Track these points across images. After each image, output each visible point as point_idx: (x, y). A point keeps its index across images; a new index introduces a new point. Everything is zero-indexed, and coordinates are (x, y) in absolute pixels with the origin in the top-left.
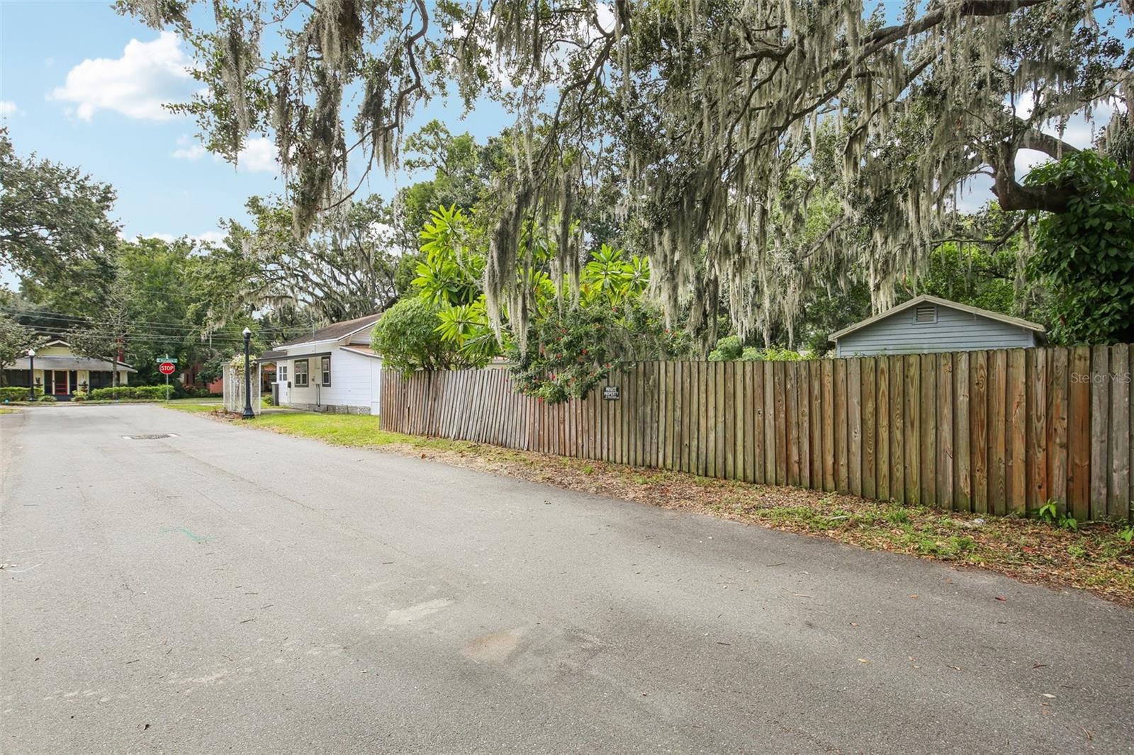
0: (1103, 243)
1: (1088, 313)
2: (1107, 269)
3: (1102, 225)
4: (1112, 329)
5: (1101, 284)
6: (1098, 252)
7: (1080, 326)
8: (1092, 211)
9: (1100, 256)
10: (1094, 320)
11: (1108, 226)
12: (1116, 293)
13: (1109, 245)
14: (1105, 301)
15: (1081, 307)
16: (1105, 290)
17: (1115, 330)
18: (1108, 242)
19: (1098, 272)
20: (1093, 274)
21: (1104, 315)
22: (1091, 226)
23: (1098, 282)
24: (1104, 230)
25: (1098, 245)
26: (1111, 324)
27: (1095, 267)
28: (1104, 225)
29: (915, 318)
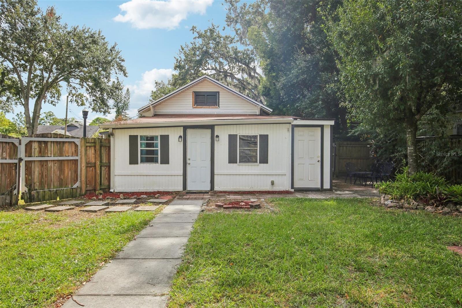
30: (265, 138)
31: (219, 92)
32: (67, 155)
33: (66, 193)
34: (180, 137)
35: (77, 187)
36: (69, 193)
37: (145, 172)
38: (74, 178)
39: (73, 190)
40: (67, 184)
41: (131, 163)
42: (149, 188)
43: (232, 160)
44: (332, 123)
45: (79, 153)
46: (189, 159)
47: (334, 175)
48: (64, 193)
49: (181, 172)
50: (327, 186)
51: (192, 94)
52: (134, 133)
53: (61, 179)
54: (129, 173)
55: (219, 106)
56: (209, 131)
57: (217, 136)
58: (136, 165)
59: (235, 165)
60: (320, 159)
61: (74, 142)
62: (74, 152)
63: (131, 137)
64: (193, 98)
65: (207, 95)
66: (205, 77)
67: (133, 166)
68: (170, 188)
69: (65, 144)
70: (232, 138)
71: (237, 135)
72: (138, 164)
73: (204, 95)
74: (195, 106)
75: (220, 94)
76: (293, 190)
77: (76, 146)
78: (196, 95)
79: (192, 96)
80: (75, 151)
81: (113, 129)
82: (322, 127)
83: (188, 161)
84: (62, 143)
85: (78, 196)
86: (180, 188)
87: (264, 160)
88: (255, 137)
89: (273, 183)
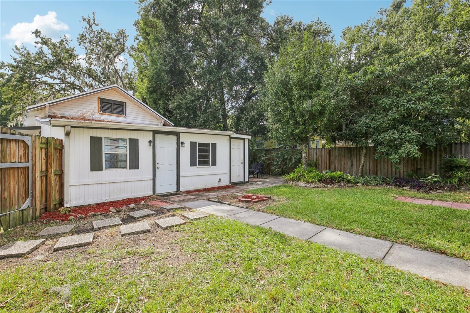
31: (126, 103)
32: (13, 161)
33: (14, 218)
34: (150, 142)
35: (28, 207)
36: (18, 218)
37: (111, 179)
38: (23, 194)
39: (23, 213)
40: (12, 205)
41: (93, 169)
42: (116, 197)
43: (193, 164)
44: (250, 137)
45: (30, 158)
46: (158, 164)
47: (250, 173)
48: (11, 219)
49: (151, 177)
50: (246, 180)
51: (97, 99)
52: (97, 134)
53: (4, 198)
54: (90, 181)
55: (126, 116)
56: (175, 138)
57: (182, 143)
58: (99, 172)
59: (195, 167)
60: (243, 162)
61: (23, 141)
62: (22, 155)
63: (92, 138)
64: (98, 104)
65: (114, 104)
66: (116, 86)
67: (95, 173)
68: (140, 194)
69: (10, 143)
70: (193, 144)
71: (196, 142)
72: (102, 170)
73: (111, 103)
74: (101, 112)
75: (127, 104)
76: (230, 184)
77: (26, 146)
78: (102, 102)
79: (97, 102)
80: (25, 154)
81: (72, 127)
82: (244, 139)
83: (157, 166)
84: (6, 142)
85: (30, 220)
86: (150, 193)
87: (214, 164)
88: (208, 145)
89: (220, 180)
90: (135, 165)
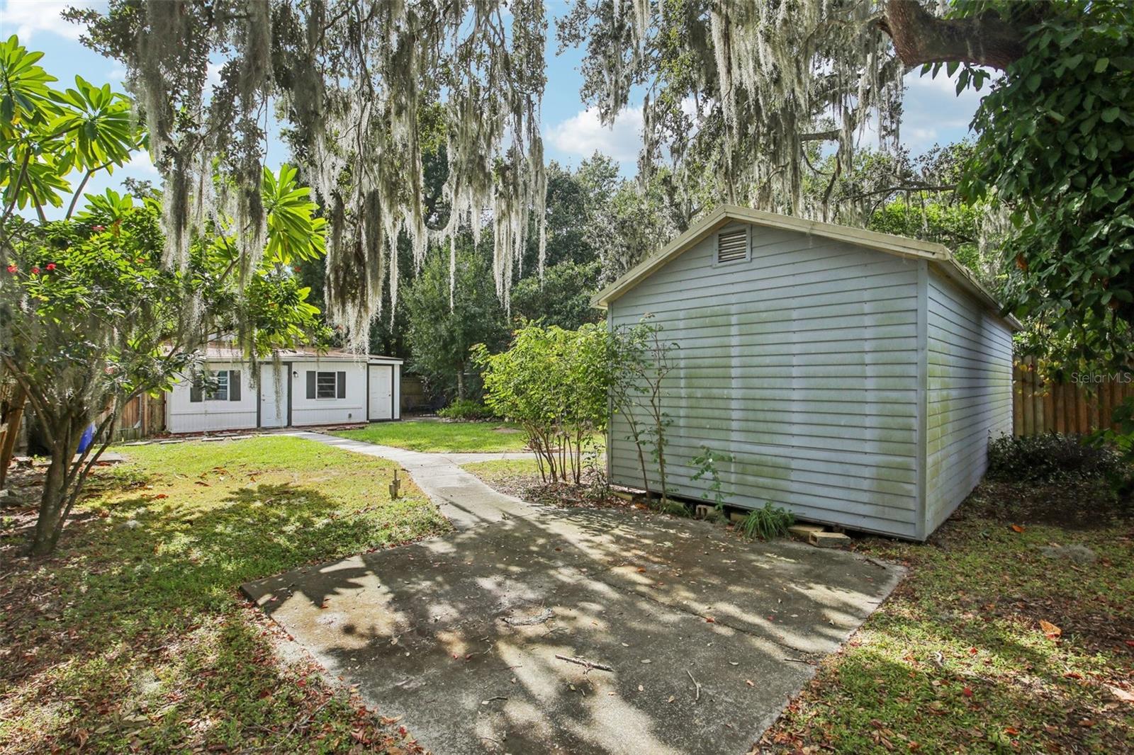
0: (1089, 102)
1: (1067, 242)
2: (1100, 151)
3: (1088, 65)
4: (1116, 270)
5: (1090, 181)
6: (1080, 122)
7: (1052, 270)
8: (1065, 42)
9: (1086, 129)
10: (1080, 257)
11: (1101, 66)
12: (1121, 195)
13: (1103, 105)
14: (1098, 217)
15: (1053, 233)
16: (1098, 192)
17: (1122, 273)
18: (1098, 98)
19: (1083, 159)
20: (1073, 167)
21: (1101, 243)
22: (1067, 70)
23: (1083, 180)
24: (1092, 77)
25: (1080, 108)
26: (1113, 260)
27: (1076, 152)
28: (1092, 65)
29: (716, 254)
30: (342, 375)
35: (139, 427)
37: (211, 410)
38: (135, 417)
41: (193, 400)
42: (216, 427)
43: (310, 395)
44: (400, 362)
48: (128, 433)
49: (254, 409)
50: (397, 416)
53: (124, 418)
54: (190, 411)
56: (285, 368)
57: (295, 373)
58: (199, 403)
59: (313, 400)
60: (391, 393)
67: (195, 403)
68: (242, 426)
70: (310, 375)
71: (315, 371)
72: (200, 400)
76: (368, 421)
82: (393, 365)
83: (262, 398)
85: (140, 437)
86: (254, 425)
87: (342, 395)
88: (333, 374)
89: (350, 416)
90: (236, 396)
